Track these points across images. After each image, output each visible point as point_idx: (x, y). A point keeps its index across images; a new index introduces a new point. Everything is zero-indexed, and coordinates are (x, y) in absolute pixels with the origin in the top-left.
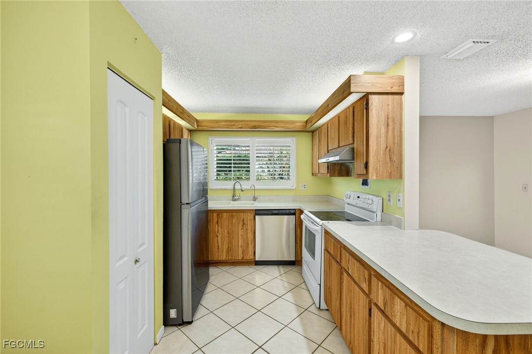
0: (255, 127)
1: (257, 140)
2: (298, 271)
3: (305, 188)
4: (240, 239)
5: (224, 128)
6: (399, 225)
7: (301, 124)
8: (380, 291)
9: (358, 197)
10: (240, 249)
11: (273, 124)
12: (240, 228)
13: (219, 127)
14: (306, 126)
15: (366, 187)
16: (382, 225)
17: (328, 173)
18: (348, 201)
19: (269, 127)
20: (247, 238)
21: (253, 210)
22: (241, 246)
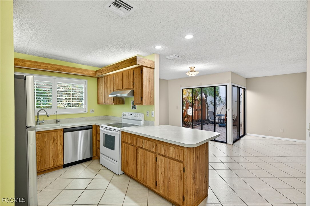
0: (59, 70)
1: (58, 79)
2: (96, 162)
3: (93, 112)
4: (51, 151)
5: (30, 67)
6: (153, 125)
7: (93, 72)
8: (162, 148)
9: (131, 115)
10: (51, 159)
11: (73, 70)
12: (51, 144)
13: (25, 66)
14: (96, 74)
15: (135, 109)
16: (144, 126)
17: (113, 102)
18: (124, 117)
19: (70, 71)
20: (57, 150)
21: (62, 129)
22: (52, 157)
